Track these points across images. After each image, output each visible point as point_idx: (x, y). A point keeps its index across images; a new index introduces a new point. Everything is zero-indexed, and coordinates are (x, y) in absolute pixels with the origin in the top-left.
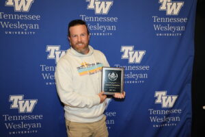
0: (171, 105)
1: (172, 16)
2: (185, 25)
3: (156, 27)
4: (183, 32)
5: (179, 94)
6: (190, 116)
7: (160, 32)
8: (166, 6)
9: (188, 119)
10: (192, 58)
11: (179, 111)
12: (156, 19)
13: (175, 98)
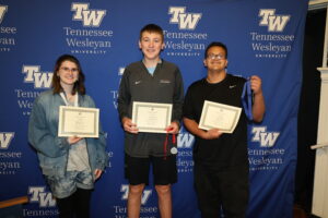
0: (271, 144)
1: (275, 33)
2: (292, 44)
3: (255, 47)
4: (289, 53)
5: (281, 130)
6: (295, 157)
7: (259, 52)
8: (268, 20)
9: (291, 161)
10: (300, 86)
11: (281, 151)
12: (255, 36)
13: (276, 135)
